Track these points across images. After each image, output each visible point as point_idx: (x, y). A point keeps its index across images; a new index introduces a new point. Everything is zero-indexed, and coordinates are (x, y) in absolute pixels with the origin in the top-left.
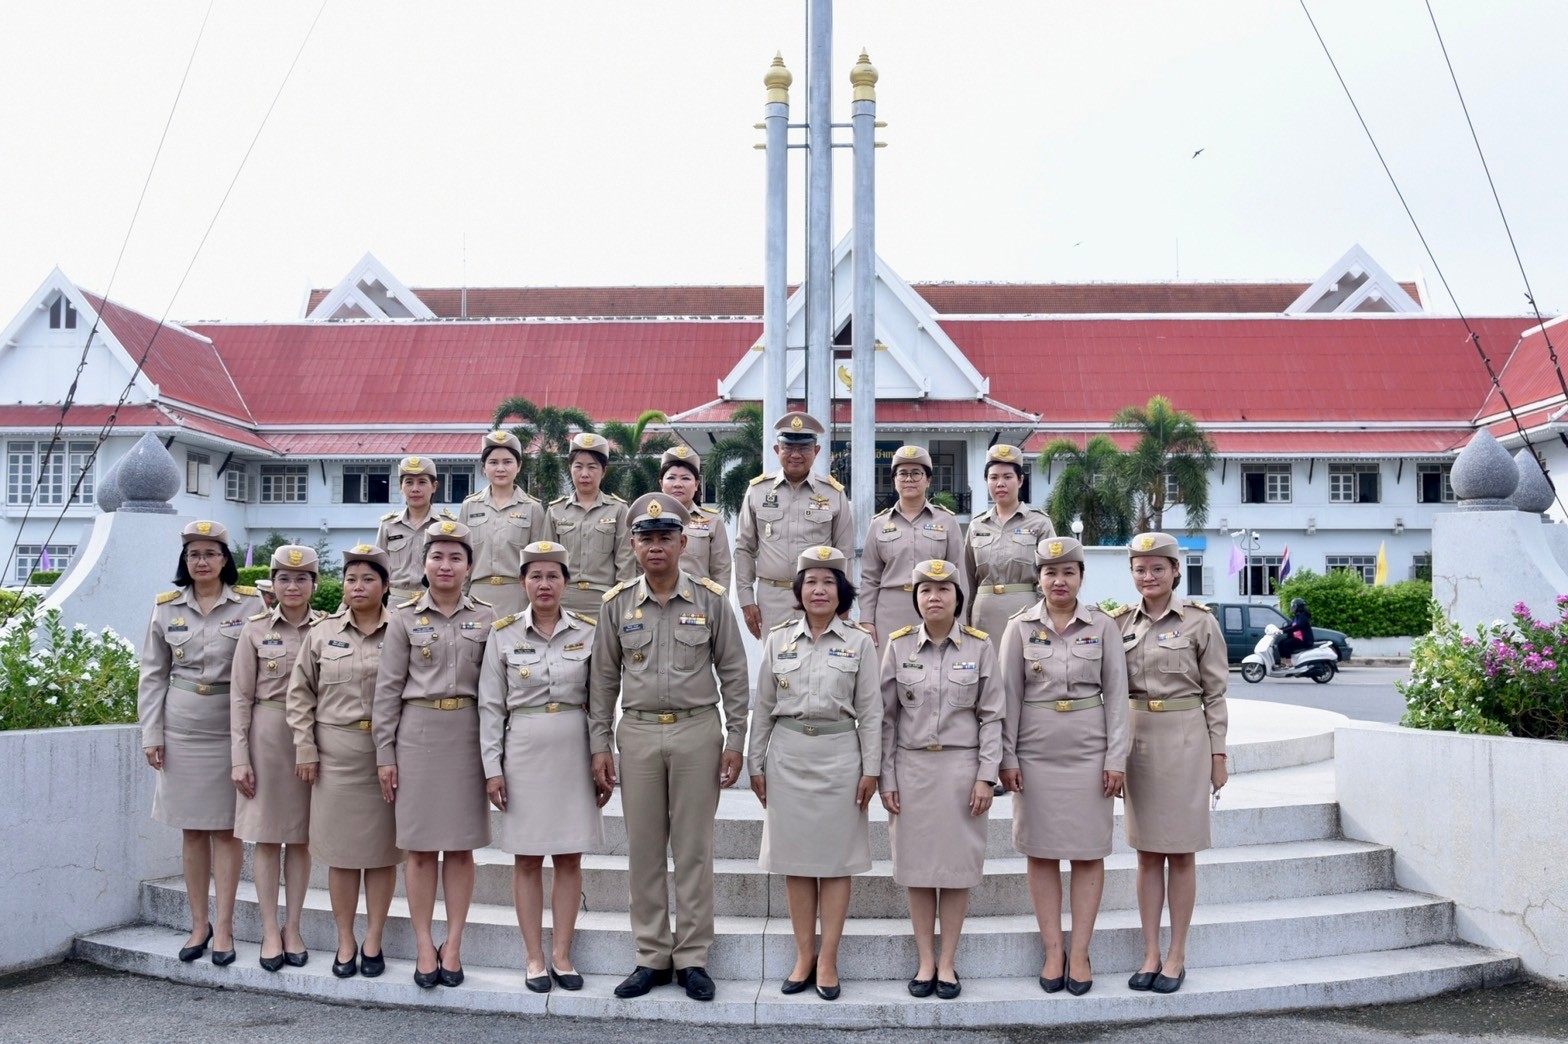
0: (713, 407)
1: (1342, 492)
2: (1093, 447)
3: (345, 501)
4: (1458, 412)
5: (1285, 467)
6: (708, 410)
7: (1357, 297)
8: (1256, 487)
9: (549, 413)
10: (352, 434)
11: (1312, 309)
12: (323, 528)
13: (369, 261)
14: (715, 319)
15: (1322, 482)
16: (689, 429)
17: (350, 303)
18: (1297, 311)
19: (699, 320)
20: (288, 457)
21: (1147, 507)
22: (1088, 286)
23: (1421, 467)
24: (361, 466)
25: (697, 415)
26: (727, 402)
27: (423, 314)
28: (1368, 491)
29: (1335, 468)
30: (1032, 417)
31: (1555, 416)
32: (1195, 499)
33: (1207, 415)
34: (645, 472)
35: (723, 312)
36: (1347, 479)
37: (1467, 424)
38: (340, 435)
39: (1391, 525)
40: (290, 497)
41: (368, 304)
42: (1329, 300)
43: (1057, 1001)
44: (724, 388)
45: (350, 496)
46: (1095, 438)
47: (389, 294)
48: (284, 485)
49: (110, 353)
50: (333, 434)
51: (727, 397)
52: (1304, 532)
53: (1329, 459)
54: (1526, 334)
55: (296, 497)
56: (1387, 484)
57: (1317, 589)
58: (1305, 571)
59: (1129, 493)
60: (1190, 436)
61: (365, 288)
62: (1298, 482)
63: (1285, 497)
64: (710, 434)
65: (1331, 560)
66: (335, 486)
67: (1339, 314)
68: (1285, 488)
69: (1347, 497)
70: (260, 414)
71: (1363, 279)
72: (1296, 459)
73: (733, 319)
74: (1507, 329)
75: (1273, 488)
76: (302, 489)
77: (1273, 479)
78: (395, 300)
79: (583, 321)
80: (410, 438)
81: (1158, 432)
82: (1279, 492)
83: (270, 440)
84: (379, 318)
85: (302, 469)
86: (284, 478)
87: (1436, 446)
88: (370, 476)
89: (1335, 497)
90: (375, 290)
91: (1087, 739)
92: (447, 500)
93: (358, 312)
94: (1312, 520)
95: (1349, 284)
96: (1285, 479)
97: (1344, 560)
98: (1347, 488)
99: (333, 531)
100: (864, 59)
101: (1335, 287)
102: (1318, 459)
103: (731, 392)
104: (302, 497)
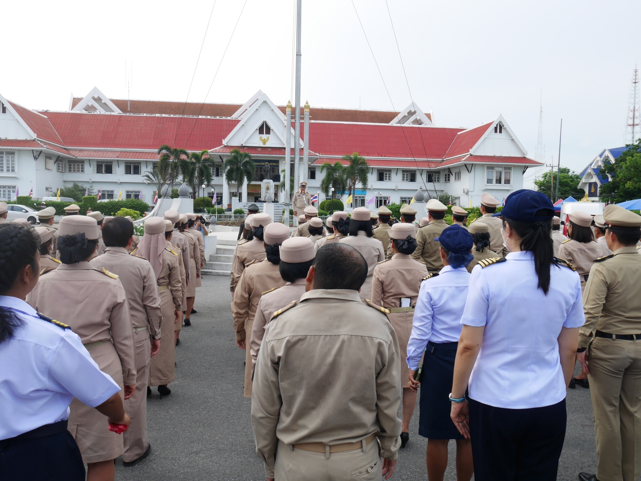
0: (221, 148)
1: (405, 178)
2: (336, 165)
3: (97, 173)
4: (439, 156)
5: (390, 171)
6: (220, 149)
7: (413, 118)
8: (381, 177)
10: (99, 151)
11: (397, 123)
12: (90, 181)
13: (95, 89)
14: (218, 118)
15: (400, 175)
16: (214, 154)
17: (90, 104)
18: (394, 123)
19: (213, 118)
20: (78, 158)
21: (351, 183)
22: (333, 109)
23: (428, 172)
24: (103, 162)
25: (216, 150)
26: (225, 146)
27: (117, 112)
28: (413, 179)
29: (404, 171)
30: (318, 154)
31: (463, 159)
32: (364, 181)
33: (368, 154)
35: (221, 115)
36: (407, 175)
37: (441, 160)
38: (95, 151)
39: (418, 188)
40: (78, 171)
41: (96, 105)
42: (405, 119)
44: (224, 142)
45: (99, 171)
46: (337, 162)
47: (103, 102)
48: (76, 167)
49: (18, 122)
50: (93, 151)
51: (226, 145)
52: (394, 190)
53: (402, 169)
54: (458, 133)
55: (80, 171)
56: (418, 177)
57: (396, 208)
58: (393, 203)
59: (347, 179)
60: (364, 163)
61: (94, 99)
62: (393, 175)
63: (389, 179)
64: (220, 156)
65: (402, 198)
66: (94, 168)
67: (406, 125)
68: (389, 177)
69: (407, 180)
70: (67, 144)
71: (415, 112)
72: (393, 168)
73: (224, 118)
74: (453, 132)
75: (386, 177)
76: (82, 168)
77: (386, 174)
78: (105, 104)
79: (175, 116)
80: (119, 153)
81: (355, 162)
82: (388, 178)
83: (71, 152)
84: (101, 111)
85: (82, 162)
86: (76, 165)
87: (432, 166)
88: (106, 165)
89: (403, 180)
90: (98, 100)
92: (132, 173)
93: (93, 108)
94: (397, 186)
95: (411, 114)
96: (389, 174)
97: (405, 198)
98: (407, 177)
99: (93, 182)
101: (407, 115)
102: (399, 169)
103: (226, 143)
104: (82, 171)
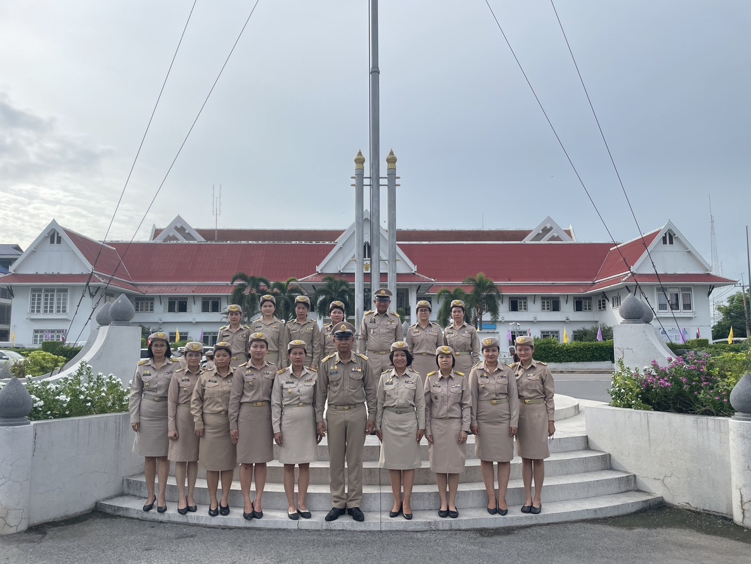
0: (314, 276)
1: (546, 307)
2: (456, 291)
3: (169, 311)
4: (588, 278)
5: (525, 298)
6: (312, 277)
7: (549, 235)
8: (514, 307)
9: (253, 278)
10: (172, 285)
11: (532, 240)
12: (160, 322)
13: (179, 218)
14: (314, 243)
15: (539, 304)
16: (305, 284)
17: (171, 234)
18: (527, 241)
19: (308, 243)
20: (146, 294)
21: (476, 314)
22: (451, 231)
23: (575, 298)
24: (176, 298)
25: (308, 279)
26: (320, 274)
27: (200, 239)
28: (556, 308)
29: (543, 298)
30: (433, 280)
31: (624, 279)
32: (494, 311)
33: (497, 279)
34: (289, 300)
35: (317, 240)
36: (548, 303)
37: (591, 282)
38: (167, 285)
39: (564, 319)
40: (147, 310)
41: (178, 235)
42: (538, 237)
43: (496, 518)
44: (318, 269)
45: (171, 309)
46: (456, 288)
47: (187, 231)
48: (145, 305)
49: (75, 253)
50: (164, 285)
51: (320, 272)
52: (532, 322)
53: (541, 295)
54: (611, 249)
55: (149, 310)
56: (563, 304)
57: (541, 344)
58: (536, 337)
59: (470, 308)
60: (492, 287)
61: (176, 228)
62: (530, 304)
63: (525, 309)
64: (313, 286)
65: (542, 332)
66: (165, 305)
67: (542, 242)
68: (525, 306)
69: (548, 309)
70: (136, 279)
71: (551, 229)
72: (529, 295)
73: (321, 243)
74: (605, 247)
75: (521, 306)
76: (152, 307)
77: (521, 302)
78: (189, 233)
79: (264, 243)
80: (196, 287)
81: (480, 286)
82: (523, 307)
83: (139, 288)
84: (183, 241)
85: (152, 299)
86: (145, 303)
87: (580, 290)
88: (179, 302)
89: (544, 309)
90: (181, 230)
91: (503, 415)
92: (210, 311)
93: (174, 238)
94: (535, 318)
95: (546, 231)
96: (525, 303)
97: (547, 332)
98: (548, 306)
99: (164, 323)
100: (392, 153)
101: (541, 232)
102: (537, 295)
103: (321, 270)
104: (152, 310)
